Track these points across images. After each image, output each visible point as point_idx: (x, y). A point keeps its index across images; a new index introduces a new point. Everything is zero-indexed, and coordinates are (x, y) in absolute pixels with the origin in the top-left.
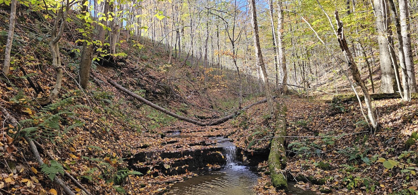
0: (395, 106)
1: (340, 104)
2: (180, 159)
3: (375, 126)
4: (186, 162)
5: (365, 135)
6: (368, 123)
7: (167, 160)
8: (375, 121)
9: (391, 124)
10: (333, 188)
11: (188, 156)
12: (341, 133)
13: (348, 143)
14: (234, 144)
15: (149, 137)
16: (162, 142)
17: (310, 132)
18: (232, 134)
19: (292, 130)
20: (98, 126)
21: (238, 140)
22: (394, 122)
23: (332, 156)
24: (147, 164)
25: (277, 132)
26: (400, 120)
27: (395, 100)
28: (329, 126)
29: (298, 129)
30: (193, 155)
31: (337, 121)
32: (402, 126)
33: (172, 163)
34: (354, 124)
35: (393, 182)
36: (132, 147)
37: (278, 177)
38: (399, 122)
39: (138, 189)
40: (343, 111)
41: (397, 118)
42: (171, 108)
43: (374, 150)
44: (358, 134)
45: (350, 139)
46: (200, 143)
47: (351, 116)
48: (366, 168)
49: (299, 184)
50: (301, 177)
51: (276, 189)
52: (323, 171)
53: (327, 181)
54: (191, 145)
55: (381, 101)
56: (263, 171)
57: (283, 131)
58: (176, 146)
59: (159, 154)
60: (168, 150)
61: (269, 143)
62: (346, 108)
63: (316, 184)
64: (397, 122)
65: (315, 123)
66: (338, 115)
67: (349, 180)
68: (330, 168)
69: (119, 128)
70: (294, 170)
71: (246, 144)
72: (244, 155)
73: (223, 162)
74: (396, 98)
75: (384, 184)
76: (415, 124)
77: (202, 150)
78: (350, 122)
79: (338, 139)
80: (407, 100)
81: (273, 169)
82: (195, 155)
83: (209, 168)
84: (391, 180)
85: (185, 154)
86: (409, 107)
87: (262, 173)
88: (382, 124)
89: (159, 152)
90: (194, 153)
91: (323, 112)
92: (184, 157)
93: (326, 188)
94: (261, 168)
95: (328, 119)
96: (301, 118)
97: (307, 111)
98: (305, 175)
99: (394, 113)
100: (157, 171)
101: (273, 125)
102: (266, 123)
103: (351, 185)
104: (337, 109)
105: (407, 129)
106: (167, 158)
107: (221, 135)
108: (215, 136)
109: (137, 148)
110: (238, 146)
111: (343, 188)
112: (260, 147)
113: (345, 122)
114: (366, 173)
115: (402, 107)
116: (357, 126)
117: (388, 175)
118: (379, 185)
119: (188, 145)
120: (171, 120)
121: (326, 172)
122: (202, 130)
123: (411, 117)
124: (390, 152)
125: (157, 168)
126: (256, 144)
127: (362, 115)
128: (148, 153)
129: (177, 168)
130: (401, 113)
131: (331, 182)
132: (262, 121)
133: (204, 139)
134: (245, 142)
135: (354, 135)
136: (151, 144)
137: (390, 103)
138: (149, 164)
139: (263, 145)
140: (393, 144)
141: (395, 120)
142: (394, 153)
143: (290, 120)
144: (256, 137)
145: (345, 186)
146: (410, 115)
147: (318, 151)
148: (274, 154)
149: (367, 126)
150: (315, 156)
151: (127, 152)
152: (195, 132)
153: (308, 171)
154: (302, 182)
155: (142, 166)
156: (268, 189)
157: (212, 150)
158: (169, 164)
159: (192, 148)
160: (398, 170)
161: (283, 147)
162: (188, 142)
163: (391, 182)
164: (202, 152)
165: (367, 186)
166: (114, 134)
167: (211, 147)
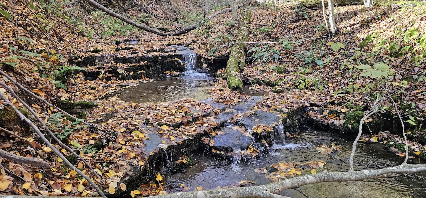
0: (356, 11)
1: (305, 10)
2: (135, 64)
3: (333, 30)
4: (142, 67)
5: (323, 40)
6: (328, 28)
7: (121, 65)
8: (335, 26)
9: (349, 29)
10: (285, 89)
11: (144, 61)
12: (301, 38)
13: (306, 48)
14: (194, 51)
15: (101, 43)
16: (116, 48)
17: (272, 39)
18: (193, 43)
19: (254, 37)
20: (35, 23)
21: (199, 48)
22: (353, 27)
23: (289, 61)
24: (99, 68)
25: (238, 39)
26: (358, 25)
27: (358, 6)
28: (291, 32)
29: (260, 36)
30: (150, 61)
31: (299, 28)
32: (359, 30)
33: (126, 68)
34: (315, 30)
35: (341, 81)
36: (80, 50)
37: (234, 80)
38: (357, 26)
39: (88, 91)
40: (306, 17)
41: (356, 23)
42: (129, 17)
43: (329, 54)
44: (316, 40)
45: (309, 44)
46: (158, 50)
47: (313, 22)
48: (319, 70)
49: (254, 86)
50: (257, 80)
51: (231, 90)
52: (278, 74)
53: (281, 83)
54: (148, 51)
55: (344, 7)
56: (221, 77)
57: (245, 37)
58: (132, 51)
59: (112, 59)
60: (122, 55)
61: (230, 50)
62: (310, 14)
63: (270, 86)
64: (355, 27)
65: (278, 29)
66: (301, 22)
67: (301, 81)
68: (285, 72)
69: (64, 30)
70: (250, 75)
71: (207, 52)
72: (204, 63)
73: (182, 69)
74: (359, 5)
75: (332, 83)
76: (371, 27)
77: (160, 56)
78: (311, 28)
79: (297, 45)
80: (369, 6)
81: (231, 72)
82: (152, 61)
83: (168, 75)
84: (339, 80)
85: (141, 60)
86: (369, 12)
87: (221, 78)
88: (340, 28)
89: (111, 56)
90: (151, 59)
91: (287, 19)
92: (140, 63)
93: (278, 88)
94: (220, 74)
95: (291, 26)
96: (265, 25)
97: (271, 18)
98: (261, 78)
99: (354, 18)
100: (110, 75)
101: (235, 32)
102: (229, 31)
103: (302, 85)
104: (301, 15)
105: (363, 32)
106: (121, 63)
107: (182, 43)
108: (175, 45)
109: (87, 52)
110: (198, 54)
111: (294, 88)
112: (220, 54)
113: (306, 28)
114: (318, 74)
115: (362, 13)
116: (317, 32)
117: (338, 76)
118: (327, 85)
119: (144, 52)
120: (129, 30)
121: (281, 75)
122: (163, 39)
123: (369, 21)
124: (343, 55)
125: (109, 72)
126: (217, 51)
127: (324, 20)
128: (98, 57)
129: (133, 73)
130: (361, 18)
131: (284, 83)
132: (225, 29)
133: (163, 47)
134: (206, 50)
135: (313, 41)
136: (103, 49)
137: (352, 9)
138: (101, 68)
139: (224, 53)
140: (348, 47)
141: (354, 25)
142: (346, 56)
143: (253, 28)
144: (218, 44)
145: (297, 86)
146: (368, 19)
147: (277, 56)
148: (233, 59)
149: (327, 32)
150: (273, 61)
151: (73, 54)
152: (155, 41)
153: (264, 75)
154: (257, 85)
155: (92, 69)
156: (223, 90)
157: (171, 57)
158: (123, 68)
159: (149, 54)
160: (347, 71)
161: (242, 52)
162: (145, 48)
163: (339, 82)
164: (160, 58)
165: (316, 85)
166: (57, 35)
167: (170, 53)
